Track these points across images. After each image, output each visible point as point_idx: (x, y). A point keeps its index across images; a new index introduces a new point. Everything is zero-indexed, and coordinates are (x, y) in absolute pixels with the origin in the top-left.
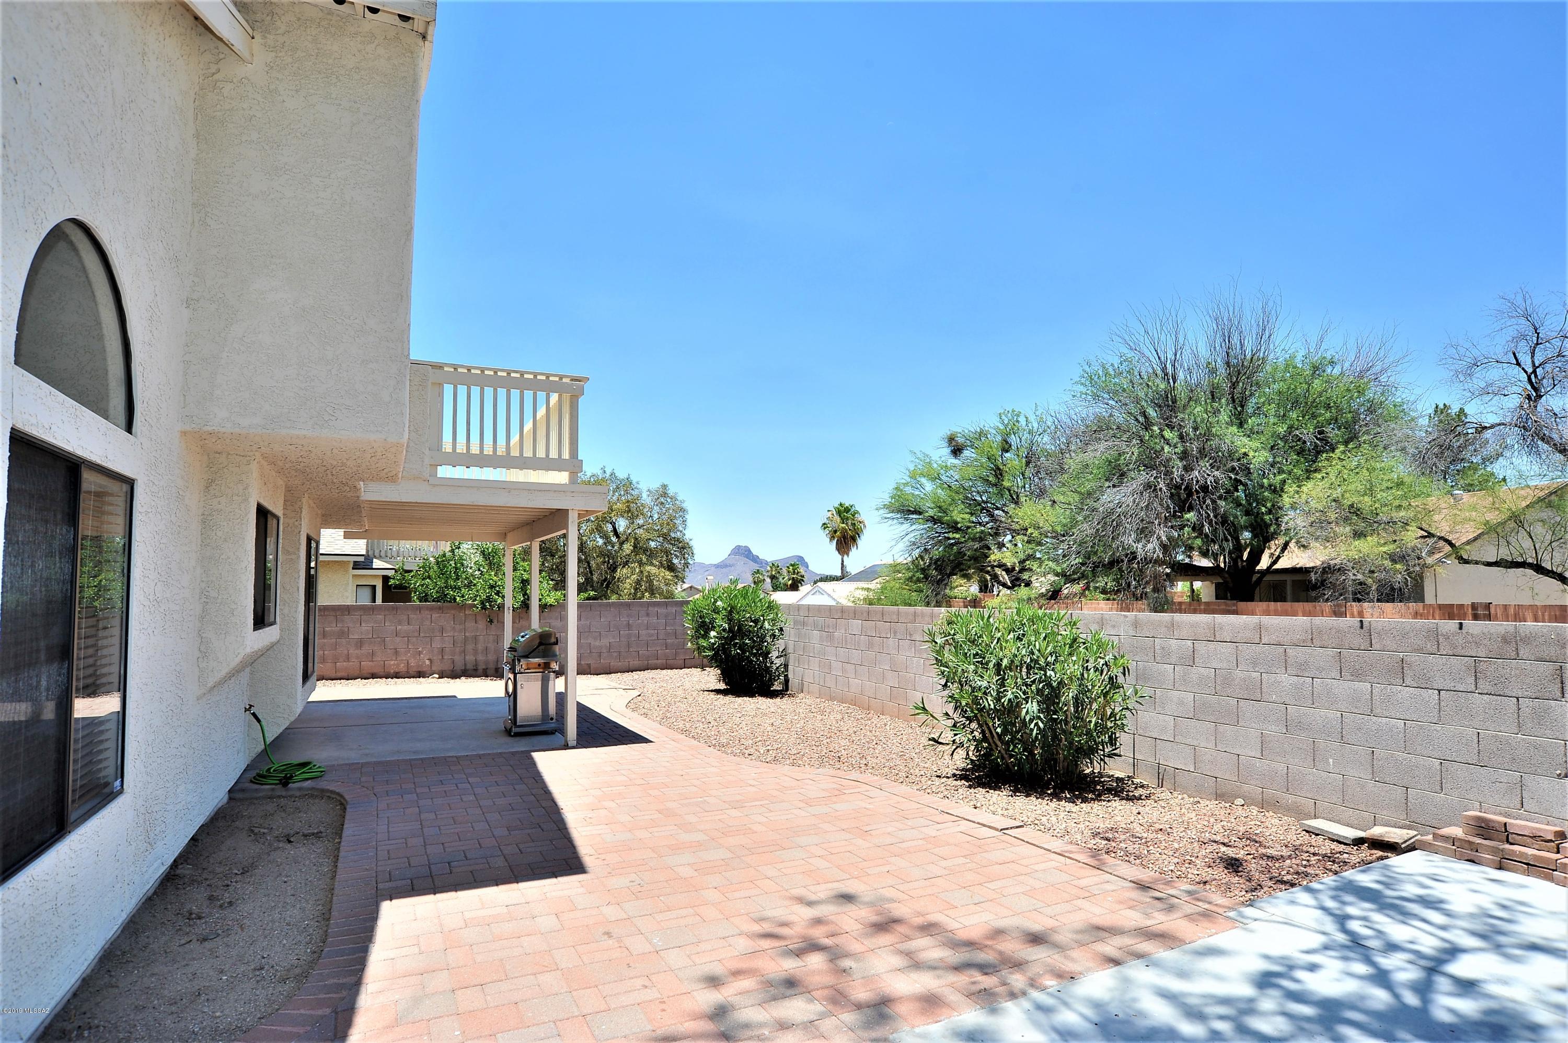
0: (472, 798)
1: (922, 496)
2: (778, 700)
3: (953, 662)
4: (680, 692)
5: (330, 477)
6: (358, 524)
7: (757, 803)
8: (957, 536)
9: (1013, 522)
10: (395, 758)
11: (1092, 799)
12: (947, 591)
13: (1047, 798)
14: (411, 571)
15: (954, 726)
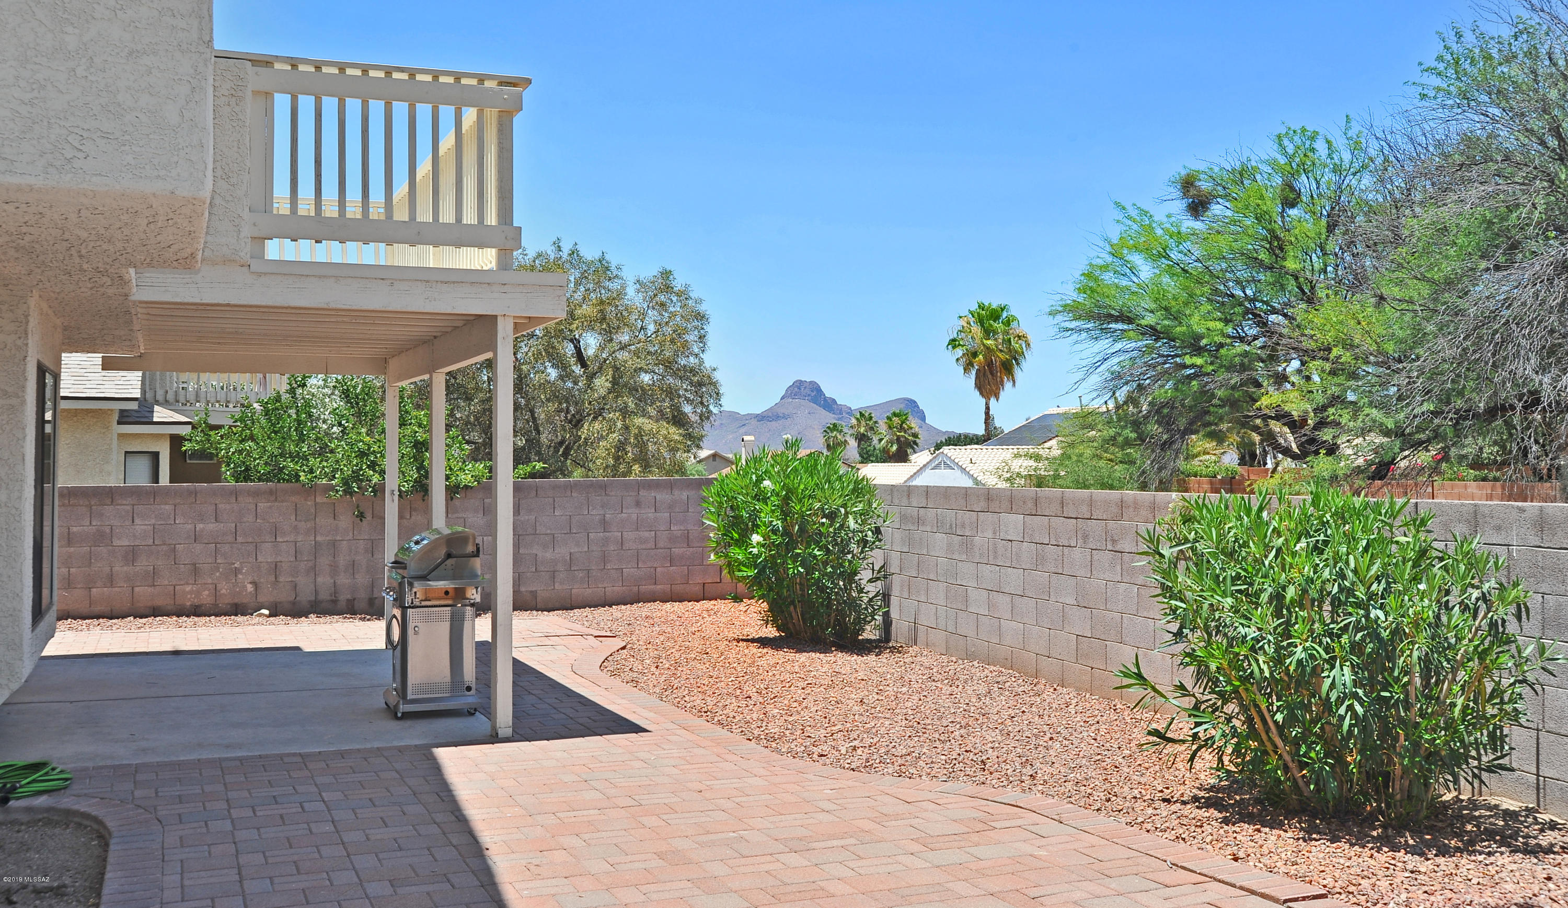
0: (329, 828)
1: (1134, 289)
2: (872, 658)
3: (1194, 591)
4: (696, 643)
5: (77, 260)
6: (128, 343)
7: (835, 843)
8: (1199, 361)
9: (1303, 335)
10: (193, 756)
11: (1458, 849)
12: (1181, 464)
13: (1370, 845)
14: (219, 427)
15: (1196, 707)
